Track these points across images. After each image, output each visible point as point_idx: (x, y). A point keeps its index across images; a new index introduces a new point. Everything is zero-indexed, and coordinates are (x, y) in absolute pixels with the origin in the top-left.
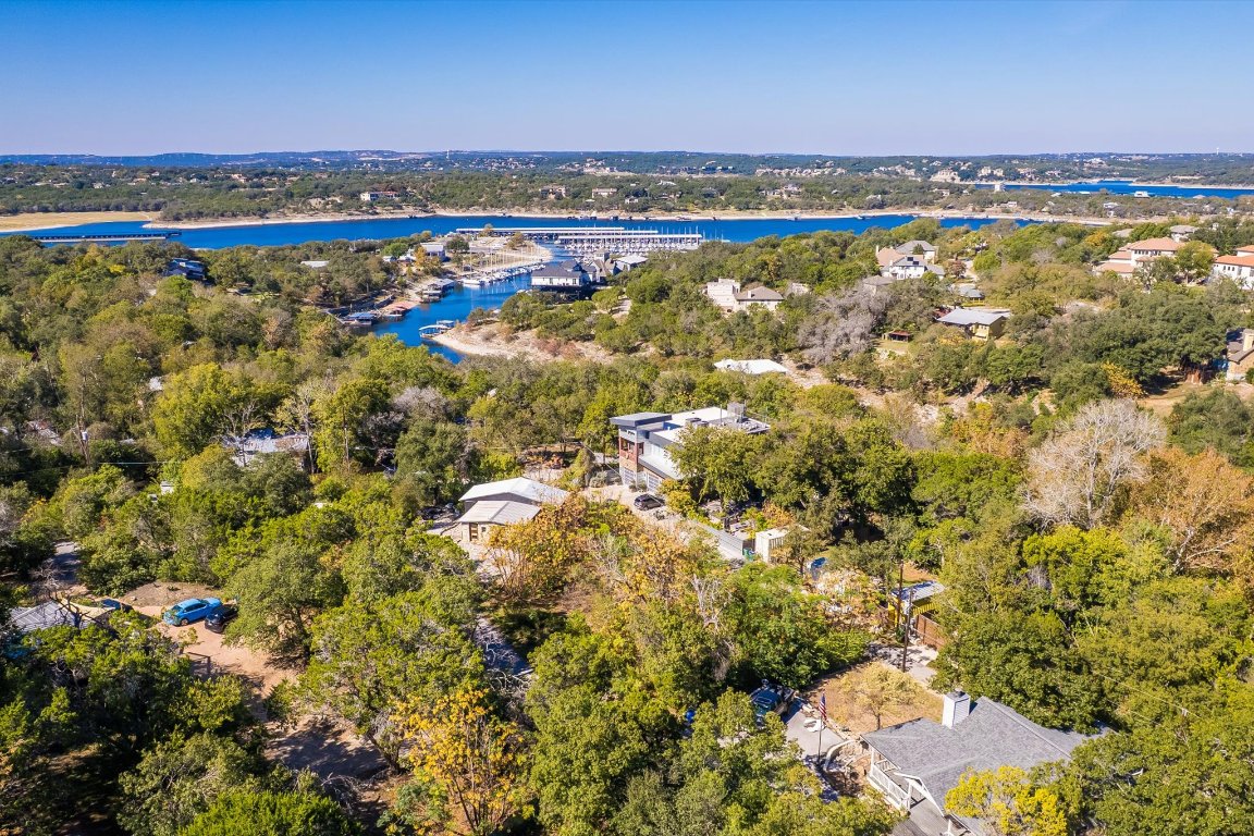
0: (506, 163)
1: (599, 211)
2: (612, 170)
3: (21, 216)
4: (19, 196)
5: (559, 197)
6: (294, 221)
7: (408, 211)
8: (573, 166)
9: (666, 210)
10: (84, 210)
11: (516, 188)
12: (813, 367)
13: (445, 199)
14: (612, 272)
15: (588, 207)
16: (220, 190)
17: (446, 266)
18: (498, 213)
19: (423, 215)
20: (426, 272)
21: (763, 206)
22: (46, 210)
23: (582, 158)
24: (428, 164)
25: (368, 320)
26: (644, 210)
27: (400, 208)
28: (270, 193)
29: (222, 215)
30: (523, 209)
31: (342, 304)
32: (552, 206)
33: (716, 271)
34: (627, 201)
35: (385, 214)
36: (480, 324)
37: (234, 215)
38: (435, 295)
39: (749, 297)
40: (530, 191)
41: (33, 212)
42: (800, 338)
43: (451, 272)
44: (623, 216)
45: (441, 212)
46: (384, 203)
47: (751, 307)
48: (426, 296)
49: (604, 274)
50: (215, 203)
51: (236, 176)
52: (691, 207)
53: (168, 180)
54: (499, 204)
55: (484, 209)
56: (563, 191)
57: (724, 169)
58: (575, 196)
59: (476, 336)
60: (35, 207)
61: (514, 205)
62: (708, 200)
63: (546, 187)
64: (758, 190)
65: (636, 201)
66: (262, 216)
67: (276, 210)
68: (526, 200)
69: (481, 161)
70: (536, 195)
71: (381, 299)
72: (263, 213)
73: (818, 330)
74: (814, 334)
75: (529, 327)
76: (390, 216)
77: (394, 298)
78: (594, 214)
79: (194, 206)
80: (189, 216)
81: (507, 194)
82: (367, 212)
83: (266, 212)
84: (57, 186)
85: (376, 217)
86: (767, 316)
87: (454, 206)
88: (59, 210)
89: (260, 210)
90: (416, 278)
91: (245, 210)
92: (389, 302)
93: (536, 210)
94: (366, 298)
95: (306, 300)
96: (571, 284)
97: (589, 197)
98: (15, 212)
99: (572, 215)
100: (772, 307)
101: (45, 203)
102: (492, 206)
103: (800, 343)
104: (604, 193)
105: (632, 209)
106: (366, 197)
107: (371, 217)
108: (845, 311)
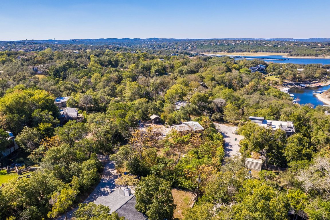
3: (258, 53)
4: (260, 48)
6: (326, 58)
10: (272, 52)
16: (309, 48)
22: (264, 52)
25: (304, 87)
28: (323, 49)
29: (304, 55)
31: (299, 81)
37: (308, 55)
41: (261, 52)
50: (304, 52)
51: (319, 44)
53: (298, 45)
59: (327, 96)
60: (262, 51)
66: (316, 56)
67: (321, 55)
71: (314, 82)
72: (317, 55)
77: (320, 82)
79: (298, 52)
80: (295, 55)
83: (318, 55)
84: (269, 46)
88: (267, 52)
89: (316, 54)
91: (312, 54)
95: (288, 79)
98: (257, 52)
101: (264, 50)
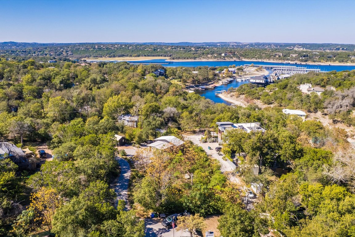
0: (271, 46)
1: (291, 61)
2: (303, 49)
3: (140, 57)
4: (141, 52)
5: (280, 56)
6: (202, 61)
7: (234, 59)
8: (291, 47)
9: (313, 61)
10: (154, 56)
11: (267, 53)
12: (328, 115)
13: (245, 56)
14: (277, 79)
15: (288, 60)
16: (186, 52)
17: (234, 75)
18: (260, 60)
19: (239, 60)
20: (227, 76)
21: (349, 61)
22: (145, 56)
23: (294, 45)
24: (248, 46)
25: (204, 88)
26: (306, 61)
27: (232, 58)
28: (198, 53)
29: (185, 58)
30: (268, 60)
31: (198, 83)
32: (277, 59)
33: (306, 81)
34: (301, 58)
35: (227, 60)
36: (231, 92)
37: (188, 59)
38: (226, 83)
39: (312, 90)
40: (271, 54)
41: (143, 56)
42: (325, 105)
43: (235, 77)
44: (298, 63)
45: (244, 60)
46: (228, 57)
47: (311, 93)
48: (224, 83)
49: (274, 80)
50: (184, 56)
51: (192, 48)
52: (322, 61)
53: (175, 49)
54: (261, 57)
55: (256, 59)
56: (281, 54)
57: (343, 49)
58: (285, 56)
59: (229, 95)
60: (143, 55)
61: (265, 58)
62: (329, 58)
63: (276, 53)
64: (349, 56)
65: (304, 58)
66: (194, 59)
67: (198, 58)
68: (269, 57)
69: (264, 45)
70: (273, 56)
71: (210, 83)
72: (195, 58)
73: (332, 103)
74: (330, 104)
75: (244, 94)
76: (229, 60)
77: (214, 83)
78: (289, 62)
79: (178, 56)
80: (176, 58)
81: (264, 55)
82: (223, 59)
83: (196, 58)
84: (149, 50)
85: (225, 60)
86: (316, 96)
87: (248, 58)
88: (148, 56)
89: (194, 57)
90: (224, 78)
91: (191, 57)
92: (212, 84)
93: (272, 60)
94: (206, 82)
95: (189, 82)
96: (261, 82)
97: (289, 57)
98: (139, 56)
99: (282, 62)
100: (319, 94)
101: (146, 54)
102: (259, 58)
103: (325, 106)
104: (294, 56)
105: (302, 61)
106: (223, 55)
107: (223, 60)
108: (344, 97)
